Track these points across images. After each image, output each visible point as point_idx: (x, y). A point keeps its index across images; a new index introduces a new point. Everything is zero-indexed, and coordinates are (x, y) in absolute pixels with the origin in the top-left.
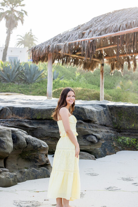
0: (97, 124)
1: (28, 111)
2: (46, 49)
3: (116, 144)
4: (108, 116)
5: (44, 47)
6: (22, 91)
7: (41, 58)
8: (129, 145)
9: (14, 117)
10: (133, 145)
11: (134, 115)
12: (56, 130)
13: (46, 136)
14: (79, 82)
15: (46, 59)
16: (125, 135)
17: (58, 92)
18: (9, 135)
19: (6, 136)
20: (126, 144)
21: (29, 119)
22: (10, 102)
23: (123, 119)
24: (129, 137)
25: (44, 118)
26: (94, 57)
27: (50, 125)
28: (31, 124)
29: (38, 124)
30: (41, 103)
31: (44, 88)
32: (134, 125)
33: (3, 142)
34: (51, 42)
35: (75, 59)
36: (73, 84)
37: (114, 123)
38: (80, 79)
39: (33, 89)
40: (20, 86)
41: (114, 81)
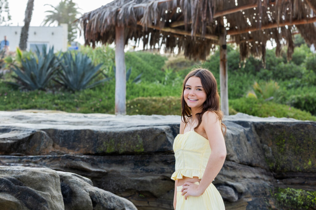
0: (233, 161)
1: (86, 137)
2: (113, 16)
3: (275, 203)
4: (254, 145)
5: (107, 13)
6: (61, 106)
7: (102, 34)
8: (304, 205)
9: (58, 150)
10: (312, 205)
11: (309, 141)
12: (147, 175)
13: (127, 188)
14: (171, 86)
15: (111, 37)
16: (292, 184)
17: (132, 107)
18: (56, 185)
19: (50, 187)
20: (297, 203)
21: (89, 154)
22: (45, 121)
23: (287, 150)
24: (303, 189)
25: (122, 151)
26: (207, 32)
27: (135, 164)
28: (93, 164)
29: (110, 163)
30: (109, 122)
31: (104, 99)
32: (312, 163)
33: (44, 201)
34: (122, 3)
35: (169, 36)
36: (160, 89)
37: (269, 160)
38: (173, 81)
39: (82, 101)
40: (56, 96)
41: (241, 83)
